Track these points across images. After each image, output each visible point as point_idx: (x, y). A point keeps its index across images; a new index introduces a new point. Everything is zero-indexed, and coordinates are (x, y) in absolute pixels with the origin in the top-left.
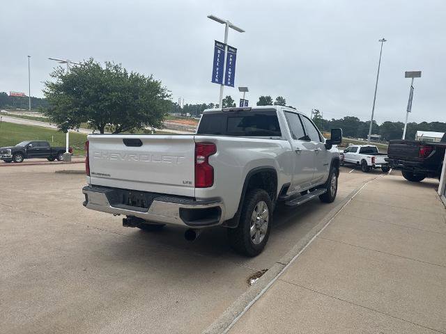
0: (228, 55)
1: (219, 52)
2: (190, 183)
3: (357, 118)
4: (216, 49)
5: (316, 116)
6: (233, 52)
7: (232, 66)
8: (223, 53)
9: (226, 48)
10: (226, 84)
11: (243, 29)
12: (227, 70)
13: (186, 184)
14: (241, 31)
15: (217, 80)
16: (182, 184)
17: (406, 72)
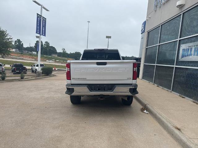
0: (43, 21)
1: (39, 19)
2: (131, 78)
3: (80, 53)
4: (38, 17)
5: (64, 51)
6: (45, 20)
7: (44, 26)
8: (40, 20)
9: (42, 17)
10: (42, 35)
11: (49, 10)
12: (42, 28)
13: (129, 79)
14: (47, 10)
15: (38, 32)
16: (127, 79)
17: (106, 36)
